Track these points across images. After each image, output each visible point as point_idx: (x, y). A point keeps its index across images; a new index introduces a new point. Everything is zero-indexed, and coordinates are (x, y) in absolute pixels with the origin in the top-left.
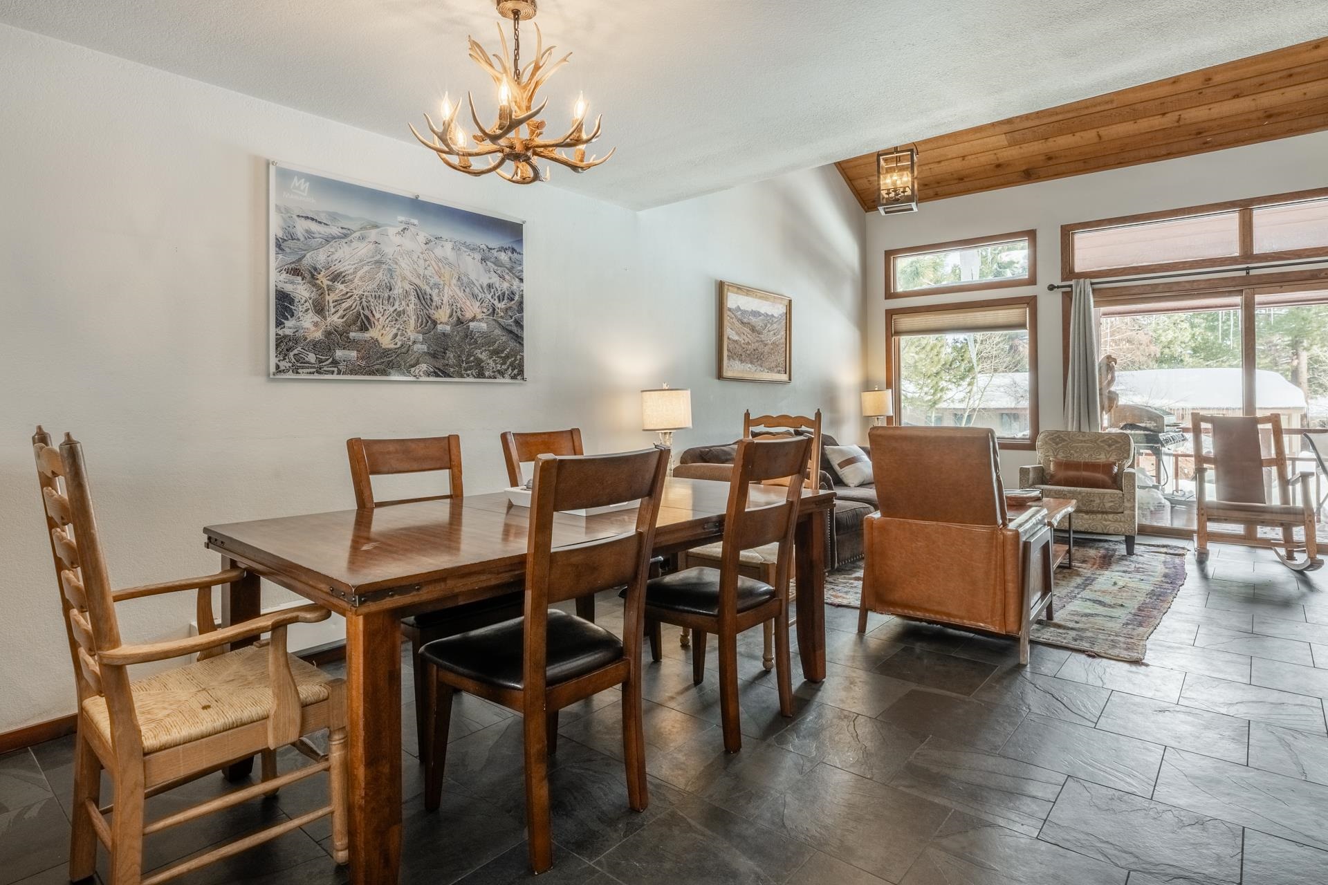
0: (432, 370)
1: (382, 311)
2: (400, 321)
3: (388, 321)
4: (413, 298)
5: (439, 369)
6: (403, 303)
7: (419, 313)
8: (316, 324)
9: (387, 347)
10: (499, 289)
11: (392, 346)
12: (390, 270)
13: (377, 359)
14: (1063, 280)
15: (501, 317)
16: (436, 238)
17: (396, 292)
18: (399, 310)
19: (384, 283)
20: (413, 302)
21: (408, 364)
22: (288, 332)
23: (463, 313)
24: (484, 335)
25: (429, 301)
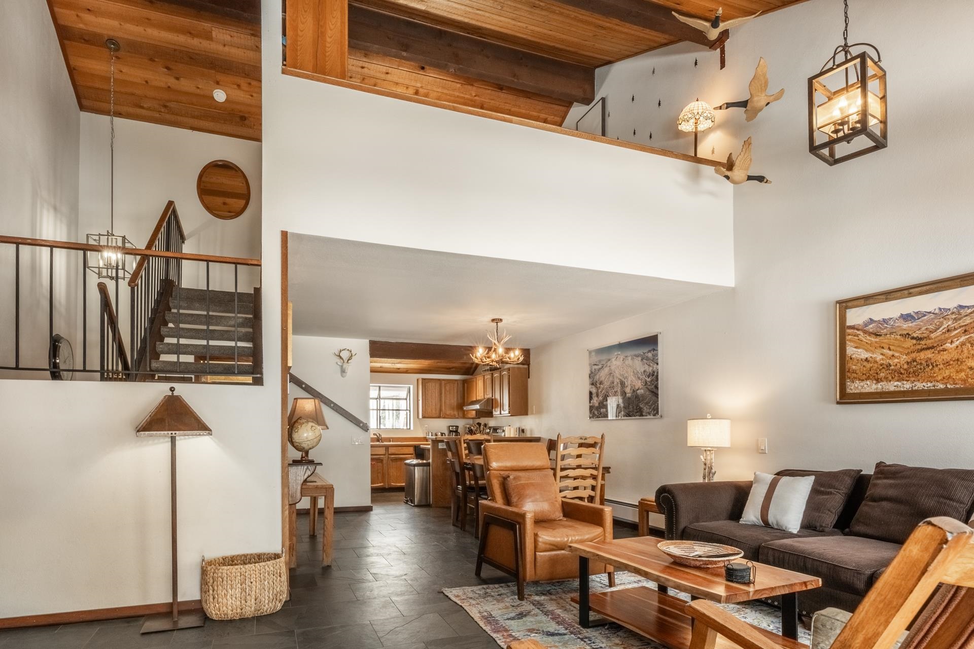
4: (619, 384)
6: (617, 387)
7: (621, 390)
8: (597, 401)
10: (648, 372)
12: (613, 375)
15: (649, 385)
16: (626, 357)
17: (615, 383)
22: (591, 404)
23: (635, 387)
24: (642, 395)
25: (624, 385)
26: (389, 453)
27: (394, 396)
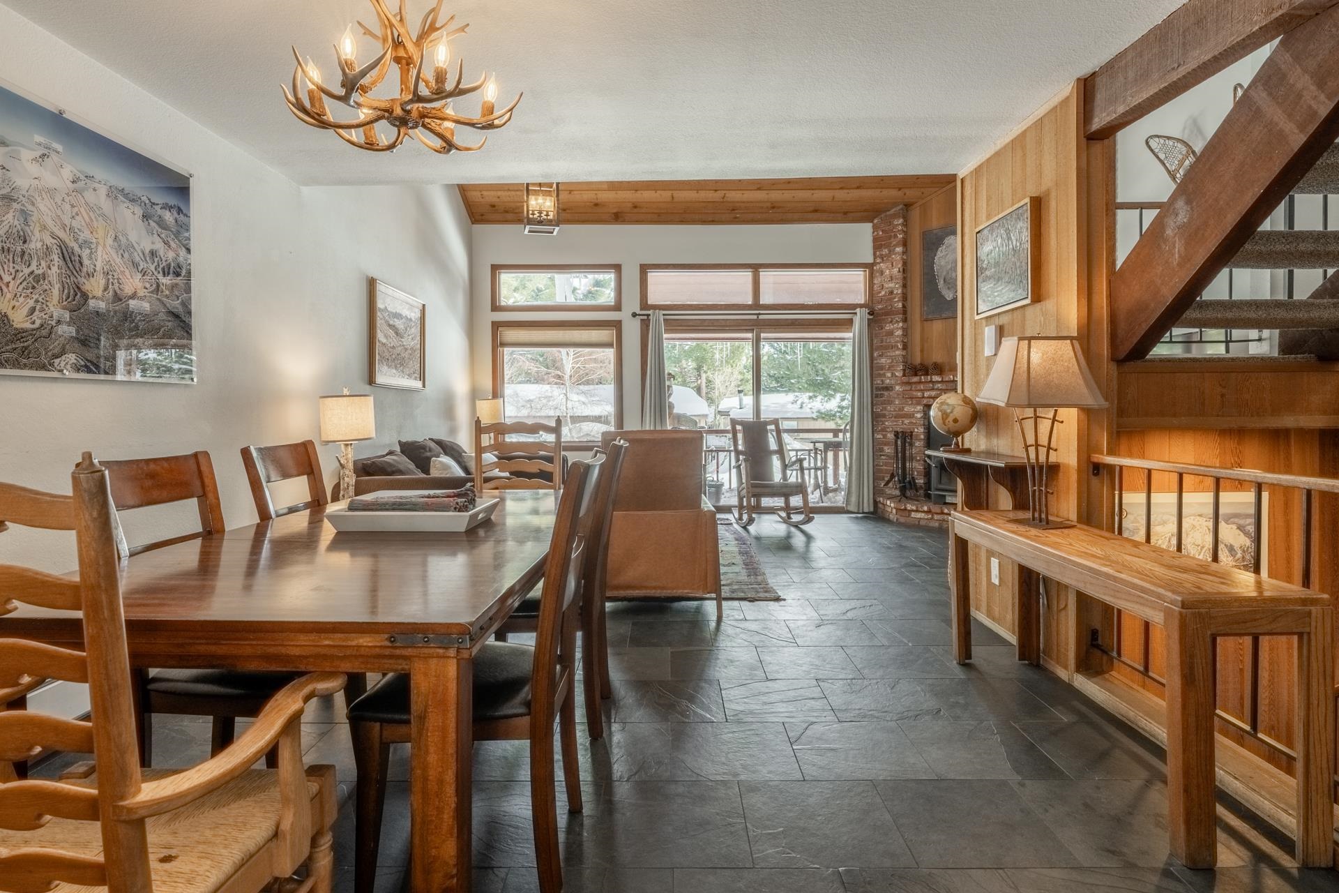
0: (83, 363)
1: (13, 271)
2: (39, 289)
3: (21, 287)
4: (55, 257)
5: (91, 362)
6: (43, 264)
7: (64, 279)
9: (19, 326)
10: (164, 259)
11: (28, 325)
12: (22, 211)
13: (7, 344)
14: (641, 309)
15: (167, 297)
16: (86, 177)
17: (32, 246)
18: (37, 272)
19: (15, 231)
20: (56, 264)
21: (50, 354)
23: (121, 287)
25: (77, 265)
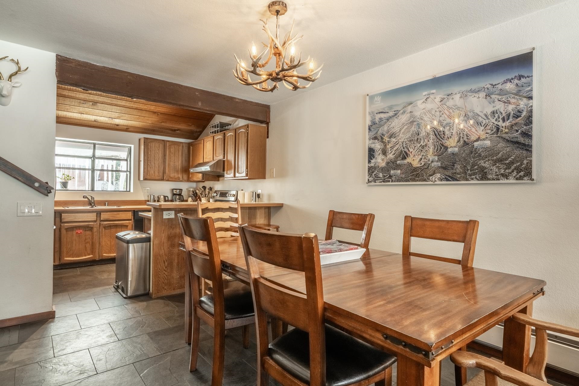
0: (444, 177)
1: (414, 147)
2: (424, 150)
3: (417, 152)
4: (432, 136)
5: (449, 176)
6: (426, 140)
7: (435, 144)
8: (383, 160)
9: (416, 166)
10: (503, 112)
11: (419, 165)
12: (418, 124)
13: (411, 173)
15: (506, 133)
16: (448, 95)
17: (421, 135)
18: (423, 145)
19: (415, 132)
20: (432, 138)
21: (428, 175)
22: (372, 165)
23: (468, 138)
24: (486, 149)
25: (442, 136)
26: (102, 219)
27: (112, 156)
